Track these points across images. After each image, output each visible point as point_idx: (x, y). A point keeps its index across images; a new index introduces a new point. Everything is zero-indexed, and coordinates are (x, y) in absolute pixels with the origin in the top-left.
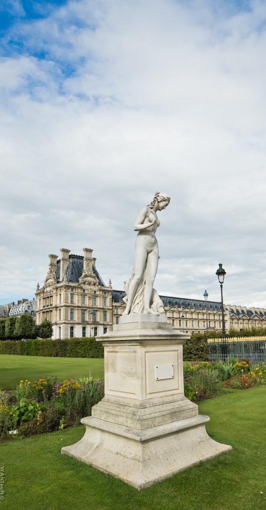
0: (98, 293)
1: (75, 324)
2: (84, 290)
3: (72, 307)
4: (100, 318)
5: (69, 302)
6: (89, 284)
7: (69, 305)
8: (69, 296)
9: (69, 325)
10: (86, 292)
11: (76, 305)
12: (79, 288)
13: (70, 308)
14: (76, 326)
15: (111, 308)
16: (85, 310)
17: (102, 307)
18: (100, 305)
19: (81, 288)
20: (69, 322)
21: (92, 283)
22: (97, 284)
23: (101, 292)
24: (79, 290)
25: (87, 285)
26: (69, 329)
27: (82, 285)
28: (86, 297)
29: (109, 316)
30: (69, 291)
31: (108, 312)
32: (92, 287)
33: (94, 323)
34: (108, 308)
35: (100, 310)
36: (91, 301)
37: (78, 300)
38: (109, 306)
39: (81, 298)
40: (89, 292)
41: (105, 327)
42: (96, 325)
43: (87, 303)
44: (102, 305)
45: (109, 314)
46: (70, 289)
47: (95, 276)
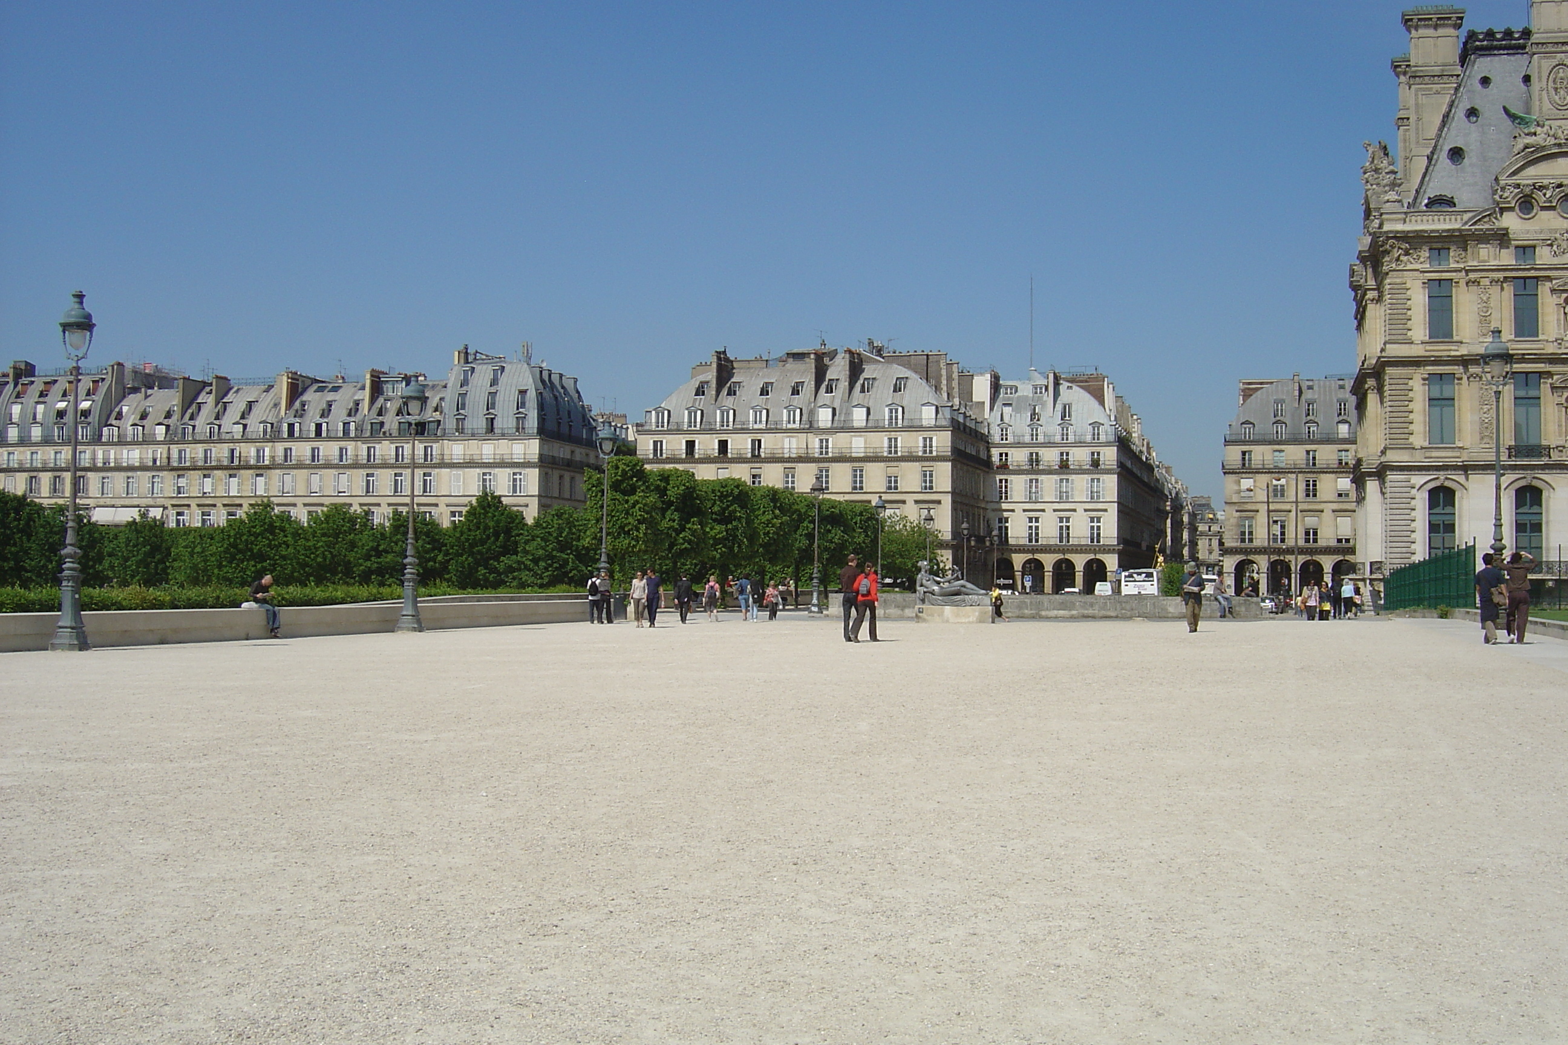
1: (1466, 469)
2: (1527, 249)
3: (1438, 362)
5: (1419, 331)
6: (1565, 203)
7: (1418, 352)
8: (1419, 299)
9: (1418, 479)
10: (1544, 256)
11: (1465, 350)
12: (1483, 238)
13: (1420, 374)
14: (1470, 481)
16: (1540, 374)
19: (1502, 238)
20: (1418, 459)
24: (1489, 255)
25: (1545, 215)
26: (1421, 502)
27: (1510, 221)
28: (1544, 289)
30: (1415, 267)
37: (1483, 318)
39: (1501, 299)
40: (1565, 259)
43: (1549, 327)
46: (1426, 254)
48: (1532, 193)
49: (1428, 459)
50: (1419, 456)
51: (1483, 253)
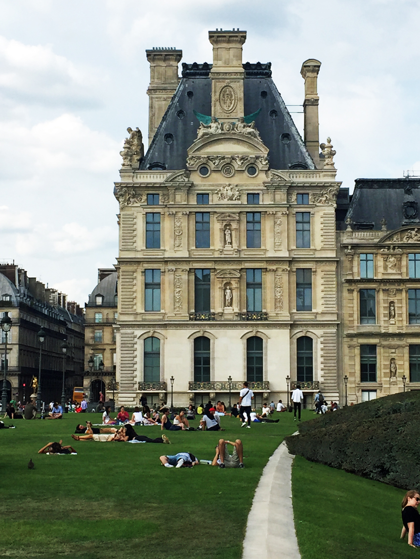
0: (266, 200)
2: (203, 197)
3: (150, 262)
4: (277, 302)
5: (140, 243)
6: (227, 166)
7: (139, 255)
8: (140, 226)
9: (138, 332)
10: (214, 200)
11: (167, 255)
13: (140, 269)
14: (170, 333)
16: (210, 270)
17: (284, 254)
18: (277, 245)
19: (190, 188)
21: (237, 164)
22: (262, 165)
23: (281, 196)
24: (182, 198)
25: (214, 175)
26: (139, 346)
27: (196, 178)
28: (213, 219)
29: (322, 287)
30: (138, 205)
31: (319, 270)
32: (237, 180)
33: (244, 319)
34: (318, 255)
35: (274, 267)
36: (233, 233)
37: (177, 236)
38: (323, 249)
39: (187, 226)
40: (225, 201)
41: (299, 332)
42: (255, 329)
43: (216, 242)
44: (284, 246)
45: (322, 281)
46: (144, 198)
47: (250, 133)
48: (207, 162)
49: (144, 320)
50: (139, 318)
51: (178, 197)
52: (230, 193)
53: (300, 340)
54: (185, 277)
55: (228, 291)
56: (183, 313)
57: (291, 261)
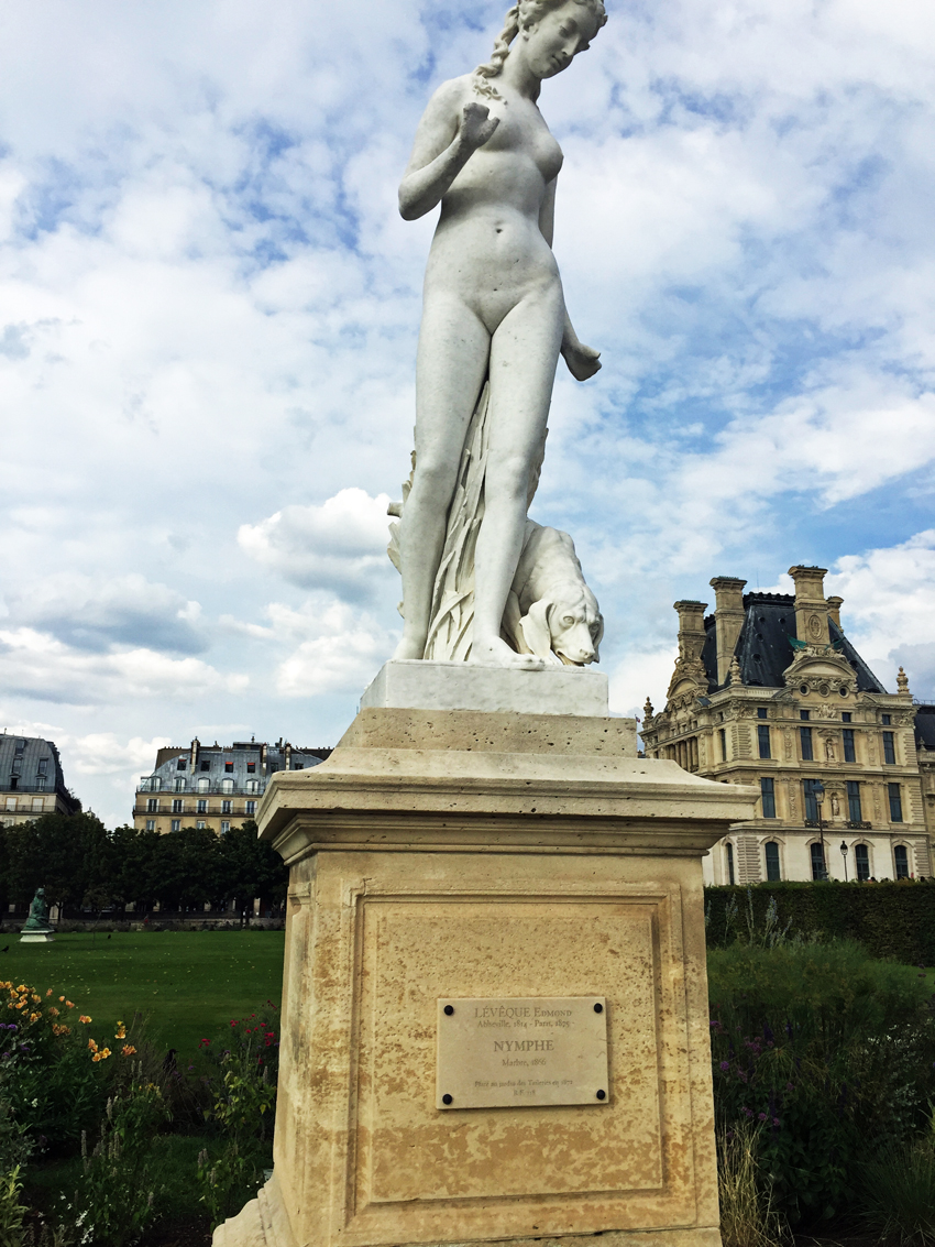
0: (857, 719)
1: (782, 832)
2: (805, 714)
3: (767, 771)
4: (877, 812)
5: (755, 753)
6: (823, 689)
7: (755, 764)
8: (754, 737)
9: (761, 837)
10: (814, 716)
11: (779, 765)
12: (785, 705)
13: (757, 777)
14: (787, 839)
15: (915, 771)
17: (879, 769)
18: (872, 762)
19: (795, 704)
21: (833, 685)
22: (853, 687)
23: (871, 716)
24: (787, 713)
25: (814, 695)
26: (762, 851)
27: (797, 695)
28: (815, 734)
29: (911, 801)
30: (751, 717)
31: (907, 786)
32: (832, 699)
33: (852, 828)
34: (905, 771)
35: (872, 781)
36: (835, 748)
37: (787, 748)
38: (908, 766)
39: (795, 738)
40: (825, 718)
41: (897, 842)
42: (862, 837)
43: (820, 755)
44: (877, 762)
45: (910, 795)
46: (756, 711)
47: (841, 659)
48: (807, 682)
49: (764, 826)
50: (760, 824)
51: (785, 713)
52: (829, 711)
53: (896, 848)
54: (797, 786)
55: (835, 801)
56: (799, 820)
57: (885, 776)
